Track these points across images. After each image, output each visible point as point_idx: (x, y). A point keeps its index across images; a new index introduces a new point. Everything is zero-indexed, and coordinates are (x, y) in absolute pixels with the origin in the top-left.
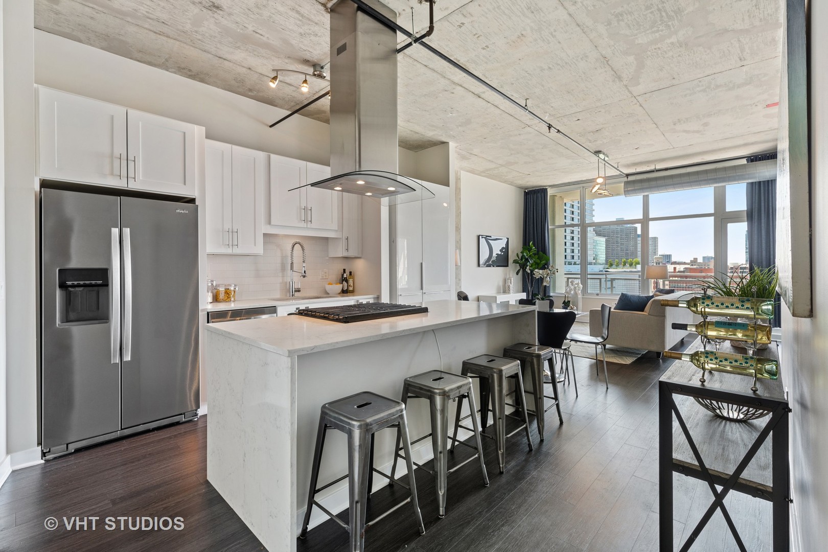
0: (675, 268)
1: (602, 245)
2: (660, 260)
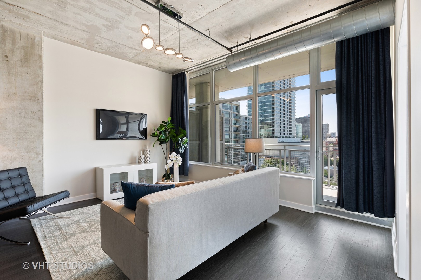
1: (300, 128)
2: (330, 136)
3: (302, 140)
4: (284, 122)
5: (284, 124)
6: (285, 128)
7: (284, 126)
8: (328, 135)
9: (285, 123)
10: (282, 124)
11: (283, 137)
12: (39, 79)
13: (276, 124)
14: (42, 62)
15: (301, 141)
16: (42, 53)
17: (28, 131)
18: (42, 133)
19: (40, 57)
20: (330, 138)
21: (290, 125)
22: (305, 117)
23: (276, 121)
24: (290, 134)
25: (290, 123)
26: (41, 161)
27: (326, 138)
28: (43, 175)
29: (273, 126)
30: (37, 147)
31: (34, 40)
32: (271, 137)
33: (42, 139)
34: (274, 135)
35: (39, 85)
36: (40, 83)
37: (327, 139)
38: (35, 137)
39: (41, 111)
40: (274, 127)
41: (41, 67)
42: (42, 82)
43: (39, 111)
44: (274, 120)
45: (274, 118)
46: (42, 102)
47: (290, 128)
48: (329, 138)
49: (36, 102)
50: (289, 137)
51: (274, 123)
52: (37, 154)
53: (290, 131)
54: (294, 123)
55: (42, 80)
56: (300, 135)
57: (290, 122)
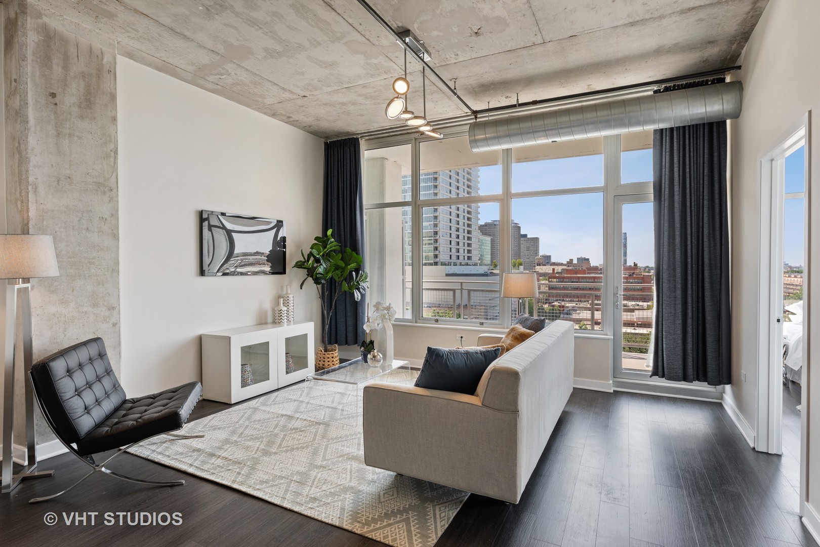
0: (554, 269)
1: (487, 245)
2: (541, 261)
3: (492, 269)
4: (458, 233)
5: (458, 237)
6: (458, 245)
7: (458, 240)
8: (538, 259)
9: (458, 235)
10: (454, 236)
11: (455, 264)
12: (112, 146)
13: (441, 237)
14: (116, 110)
15: (491, 273)
16: (116, 89)
17: (93, 259)
18: (117, 263)
19: (113, 97)
20: (541, 267)
21: (469, 238)
22: (495, 223)
23: (441, 230)
24: (469, 258)
25: (469, 235)
26: (116, 324)
27: (534, 266)
28: (120, 353)
29: (436, 241)
30: (109, 295)
31: (102, 59)
32: (431, 264)
33: (118, 277)
34: (438, 259)
35: (112, 160)
36: (112, 154)
37: (537, 267)
38: (106, 273)
39: (115, 215)
40: (438, 244)
41: (114, 119)
42: (116, 152)
43: (112, 215)
44: (438, 228)
45: (437, 224)
46: (117, 196)
47: (469, 245)
48: (538, 267)
49: (108, 195)
50: (467, 264)
51: (437, 234)
52: (109, 309)
53: (469, 251)
54: (476, 234)
55: (117, 148)
56: (487, 259)
57: (469, 232)
